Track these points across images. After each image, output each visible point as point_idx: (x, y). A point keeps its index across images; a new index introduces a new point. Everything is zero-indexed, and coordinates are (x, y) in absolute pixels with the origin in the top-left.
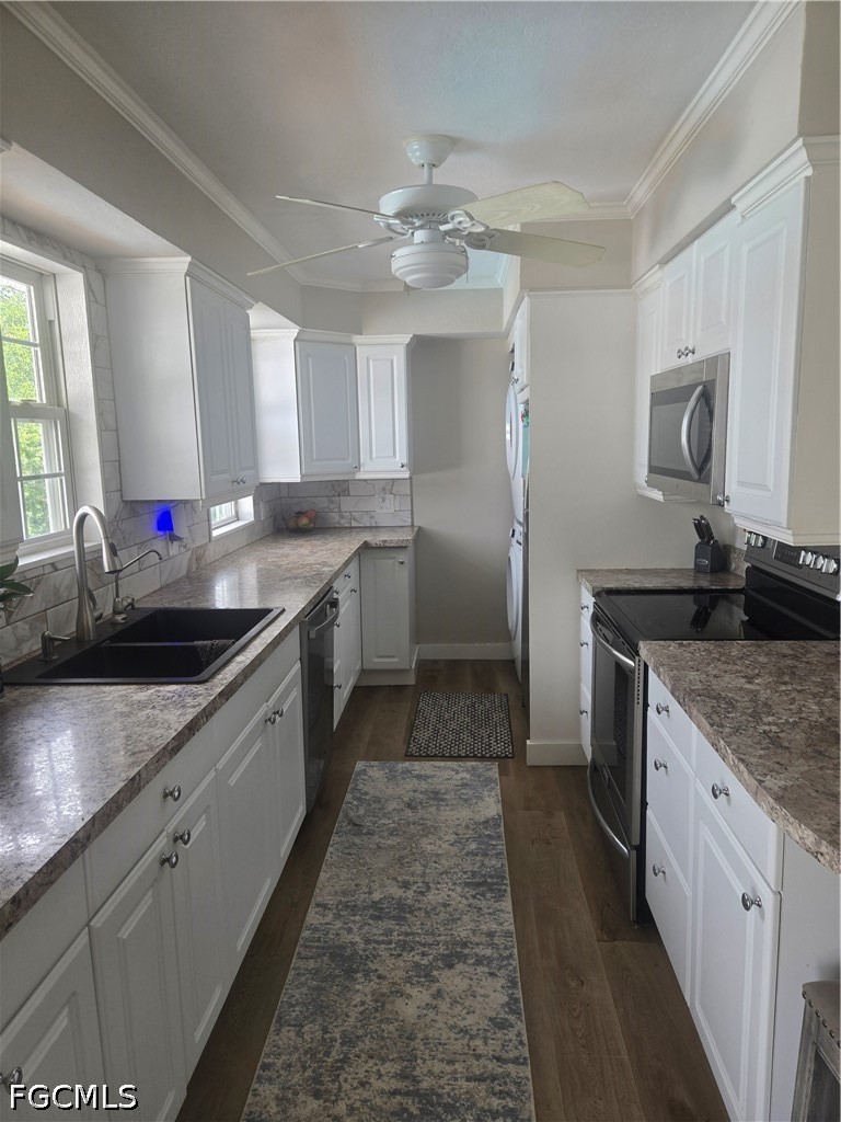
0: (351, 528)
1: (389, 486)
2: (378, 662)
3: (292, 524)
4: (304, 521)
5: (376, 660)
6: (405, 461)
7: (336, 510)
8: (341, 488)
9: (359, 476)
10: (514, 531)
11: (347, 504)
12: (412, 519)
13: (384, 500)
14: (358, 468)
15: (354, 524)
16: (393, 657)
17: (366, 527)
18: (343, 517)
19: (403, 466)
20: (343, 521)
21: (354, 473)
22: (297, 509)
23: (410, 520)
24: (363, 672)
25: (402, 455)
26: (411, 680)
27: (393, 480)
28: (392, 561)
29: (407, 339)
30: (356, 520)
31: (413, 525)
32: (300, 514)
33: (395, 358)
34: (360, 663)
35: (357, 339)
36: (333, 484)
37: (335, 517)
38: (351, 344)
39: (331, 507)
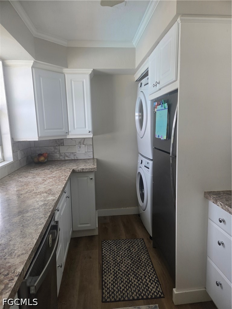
0: (65, 160)
1: (82, 141)
2: (81, 227)
3: (36, 160)
4: (42, 159)
5: (80, 226)
6: (90, 129)
7: (58, 152)
8: (60, 142)
9: (68, 137)
10: (142, 161)
11: (63, 150)
12: (93, 155)
13: (80, 147)
14: (68, 133)
15: (66, 158)
16: (88, 224)
17: (72, 160)
18: (61, 156)
19: (89, 132)
20: (61, 157)
21: (66, 136)
22: (39, 152)
23: (92, 156)
24: (73, 232)
25: (89, 127)
26: (96, 233)
27: (84, 139)
28: (86, 178)
29: (90, 71)
30: (67, 156)
31: (93, 158)
32: (40, 155)
33: (84, 81)
34: (72, 229)
35: (65, 70)
36: (56, 141)
37: (57, 155)
38: (63, 73)
39: (56, 151)
